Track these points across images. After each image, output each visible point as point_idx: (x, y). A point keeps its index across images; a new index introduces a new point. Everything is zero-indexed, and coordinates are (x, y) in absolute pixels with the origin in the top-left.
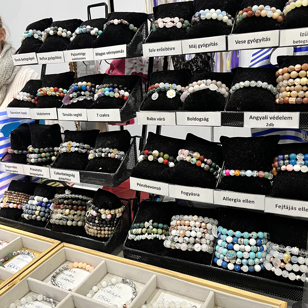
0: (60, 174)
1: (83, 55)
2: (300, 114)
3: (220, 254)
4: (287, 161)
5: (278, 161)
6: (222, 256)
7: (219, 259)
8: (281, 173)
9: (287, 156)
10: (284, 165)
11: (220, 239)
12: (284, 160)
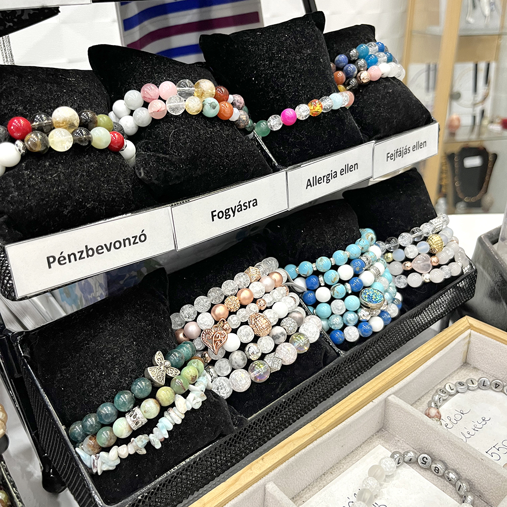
3: (342, 316)
4: (362, 62)
5: (339, 69)
6: (351, 316)
7: (345, 326)
8: (360, 90)
9: (354, 52)
10: (359, 71)
11: (320, 286)
12: (354, 62)
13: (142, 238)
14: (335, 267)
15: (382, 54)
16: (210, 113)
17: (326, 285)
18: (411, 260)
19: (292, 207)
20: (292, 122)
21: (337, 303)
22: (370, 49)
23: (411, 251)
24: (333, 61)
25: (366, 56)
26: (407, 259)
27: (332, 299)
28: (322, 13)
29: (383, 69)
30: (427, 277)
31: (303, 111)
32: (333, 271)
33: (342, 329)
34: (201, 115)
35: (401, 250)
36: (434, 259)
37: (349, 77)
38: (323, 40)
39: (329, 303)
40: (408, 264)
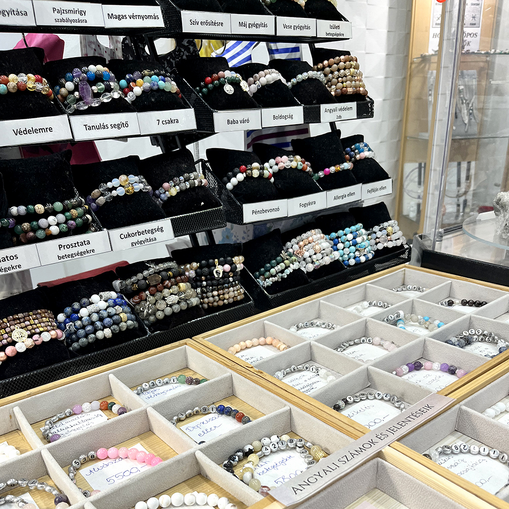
0: (134, 235)
1: (81, 15)
2: (357, 104)
3: (348, 255)
4: (357, 151)
5: (347, 154)
6: (352, 254)
7: (349, 259)
8: (356, 163)
9: (353, 147)
10: (355, 155)
11: (339, 243)
12: (354, 151)
13: (278, 209)
14: (346, 235)
15: (366, 148)
16: (300, 167)
17: (342, 242)
18: (379, 238)
19: (328, 207)
20: (328, 174)
21: (346, 249)
22: (361, 146)
23: (379, 234)
24: (344, 150)
25: (358, 148)
26: (377, 238)
27: (344, 248)
28: (339, 130)
29: (366, 154)
30: (385, 245)
31: (333, 169)
32: (344, 236)
33: (348, 260)
34: (296, 168)
35: (374, 234)
36: (389, 237)
37: (351, 157)
38: (340, 141)
39: (343, 250)
40: (377, 240)
